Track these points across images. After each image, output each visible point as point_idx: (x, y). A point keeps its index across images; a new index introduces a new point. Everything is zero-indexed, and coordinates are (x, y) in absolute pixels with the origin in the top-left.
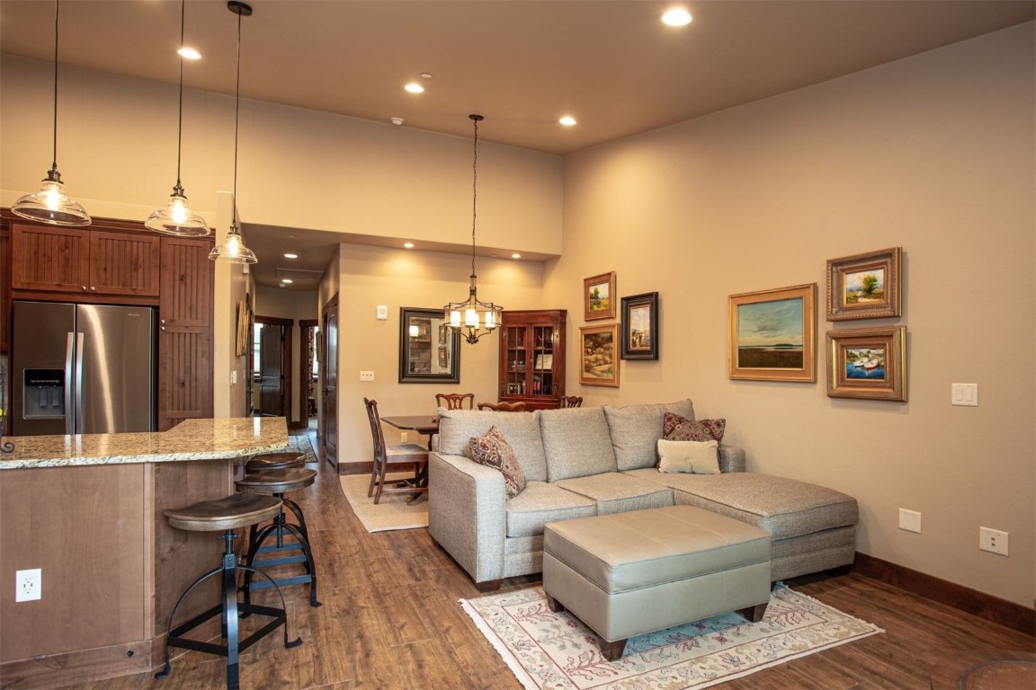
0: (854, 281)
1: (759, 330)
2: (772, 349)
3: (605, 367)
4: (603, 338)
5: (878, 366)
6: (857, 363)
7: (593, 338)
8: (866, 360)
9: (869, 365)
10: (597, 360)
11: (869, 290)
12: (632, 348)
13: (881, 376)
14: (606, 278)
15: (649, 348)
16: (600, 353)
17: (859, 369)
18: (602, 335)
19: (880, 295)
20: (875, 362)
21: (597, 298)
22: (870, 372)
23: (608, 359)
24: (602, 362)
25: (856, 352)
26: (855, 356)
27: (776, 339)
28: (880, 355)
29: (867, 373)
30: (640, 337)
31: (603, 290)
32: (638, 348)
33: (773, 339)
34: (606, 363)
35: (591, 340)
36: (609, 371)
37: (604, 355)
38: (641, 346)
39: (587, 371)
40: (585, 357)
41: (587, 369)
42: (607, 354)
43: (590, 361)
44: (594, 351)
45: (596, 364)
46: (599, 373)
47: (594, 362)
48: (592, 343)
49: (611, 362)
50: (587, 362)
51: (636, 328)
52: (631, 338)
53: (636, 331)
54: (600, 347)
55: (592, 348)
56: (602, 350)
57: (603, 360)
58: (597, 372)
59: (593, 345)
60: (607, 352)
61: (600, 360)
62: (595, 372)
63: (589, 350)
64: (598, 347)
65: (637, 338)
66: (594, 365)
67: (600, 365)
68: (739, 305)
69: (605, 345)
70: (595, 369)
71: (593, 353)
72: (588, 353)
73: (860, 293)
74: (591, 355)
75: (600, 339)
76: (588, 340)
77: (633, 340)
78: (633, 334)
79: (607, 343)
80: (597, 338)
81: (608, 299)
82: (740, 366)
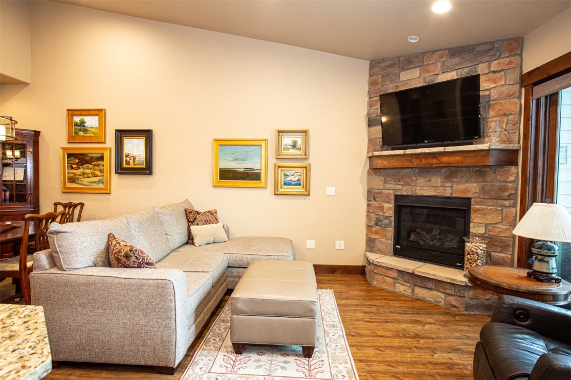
0: (287, 140)
1: (234, 160)
2: (242, 170)
3: (96, 179)
4: (91, 158)
5: (298, 180)
6: (289, 178)
7: (81, 157)
8: (293, 177)
9: (293, 180)
10: (84, 173)
11: (294, 146)
13: (300, 184)
14: (96, 112)
15: (144, 166)
16: (88, 168)
17: (289, 181)
18: (91, 155)
19: (300, 149)
20: (297, 178)
21: (84, 126)
22: (295, 183)
23: (99, 173)
24: (90, 175)
25: (288, 174)
26: (288, 175)
27: (244, 165)
28: (300, 175)
29: (293, 183)
30: (134, 159)
31: (91, 122)
32: (132, 166)
33: (242, 165)
34: (95, 176)
35: (77, 158)
36: (99, 182)
37: (93, 170)
38: (135, 165)
39: (72, 182)
40: (69, 171)
41: (72, 180)
42: (97, 170)
43: (75, 174)
44: (81, 167)
45: (82, 177)
46: (87, 184)
47: (80, 175)
48: (77, 161)
49: (101, 176)
50: (71, 175)
51: (130, 153)
52: (125, 159)
53: (130, 154)
54: (88, 164)
55: (77, 164)
56: (90, 166)
57: (91, 173)
58: (84, 183)
59: (79, 162)
60: (97, 168)
61: (88, 174)
62: (81, 182)
63: (74, 166)
64: (85, 164)
65: (131, 159)
66: (80, 177)
67: (88, 177)
68: (220, 145)
69: (95, 163)
70: (81, 181)
71: (79, 168)
72: (72, 168)
73: (290, 147)
74: (76, 169)
75: (88, 158)
76: (72, 158)
77: (126, 160)
78: (127, 156)
79: (98, 161)
80: (84, 157)
81: (96, 128)
82: (220, 179)
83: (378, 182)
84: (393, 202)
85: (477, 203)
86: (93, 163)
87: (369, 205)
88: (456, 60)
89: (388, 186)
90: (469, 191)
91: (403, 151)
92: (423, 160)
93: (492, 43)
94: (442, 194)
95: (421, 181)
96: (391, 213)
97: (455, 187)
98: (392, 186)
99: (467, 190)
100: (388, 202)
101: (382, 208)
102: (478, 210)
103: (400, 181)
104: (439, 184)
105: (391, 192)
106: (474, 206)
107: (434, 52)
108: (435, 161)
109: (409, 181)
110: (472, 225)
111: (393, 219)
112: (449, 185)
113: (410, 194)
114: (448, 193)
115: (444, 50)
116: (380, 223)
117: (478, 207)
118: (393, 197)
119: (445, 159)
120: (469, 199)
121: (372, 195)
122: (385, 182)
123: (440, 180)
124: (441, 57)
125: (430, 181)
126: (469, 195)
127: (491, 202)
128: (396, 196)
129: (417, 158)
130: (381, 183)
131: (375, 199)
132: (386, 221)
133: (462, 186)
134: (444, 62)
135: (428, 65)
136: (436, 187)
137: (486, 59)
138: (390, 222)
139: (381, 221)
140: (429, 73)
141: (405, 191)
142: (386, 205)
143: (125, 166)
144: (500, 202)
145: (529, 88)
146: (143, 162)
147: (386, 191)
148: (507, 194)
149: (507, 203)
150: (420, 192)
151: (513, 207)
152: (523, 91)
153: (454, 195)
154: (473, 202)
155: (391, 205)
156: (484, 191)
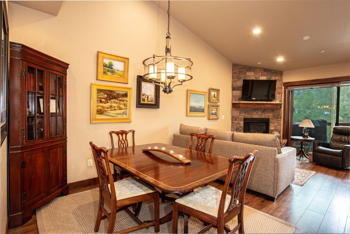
0: (213, 93)
1: (195, 102)
2: (198, 107)
3: (121, 111)
4: (118, 94)
6: (213, 112)
7: (109, 93)
10: (111, 107)
12: (142, 102)
13: (215, 114)
14: (122, 59)
15: (153, 103)
16: (115, 102)
18: (118, 92)
19: (216, 98)
20: (215, 111)
21: (112, 68)
23: (123, 107)
24: (116, 108)
25: (213, 109)
27: (199, 104)
29: (214, 114)
30: (148, 98)
31: (118, 66)
32: (146, 102)
34: (121, 109)
35: (105, 94)
36: (123, 113)
37: (119, 104)
38: (148, 102)
39: (100, 114)
40: (98, 104)
41: (100, 112)
42: (122, 104)
43: (103, 107)
44: (109, 101)
45: (110, 109)
46: (114, 115)
47: (108, 108)
48: (106, 96)
49: (125, 109)
50: (100, 108)
51: (145, 93)
52: (142, 97)
53: (145, 94)
54: (115, 99)
55: (106, 99)
56: (117, 101)
57: (118, 107)
58: (111, 114)
59: (107, 97)
60: (121, 102)
61: (115, 107)
62: (109, 114)
63: (103, 100)
64: (113, 99)
65: (146, 97)
66: (108, 110)
67: (115, 110)
68: (191, 93)
69: (120, 99)
70: (108, 112)
71: (108, 102)
72: (101, 102)
73: (213, 97)
74: (105, 103)
75: (115, 94)
76: (102, 93)
78: (143, 95)
79: (123, 97)
80: (112, 93)
81: (122, 71)
82: (190, 112)
83: (237, 113)
84: (243, 121)
85: (272, 120)
86: (119, 99)
87: (232, 123)
88: (266, 73)
89: (241, 115)
91: (252, 102)
92: (259, 106)
93: (276, 71)
94: (261, 117)
95: (254, 113)
96: (242, 125)
97: (265, 115)
98: (243, 115)
99: (269, 116)
100: (241, 121)
101: (239, 123)
102: (272, 122)
103: (246, 113)
104: (260, 114)
105: (243, 117)
106: (271, 121)
107: (259, 68)
108: (263, 106)
109: (250, 113)
110: (270, 127)
111: (243, 127)
112: (264, 114)
113: (250, 117)
114: (263, 117)
115: (263, 68)
116: (238, 129)
118: (243, 119)
119: (266, 106)
121: (234, 118)
122: (240, 113)
123: (260, 113)
124: (261, 70)
125: (257, 113)
126: (270, 117)
127: (275, 119)
129: (257, 105)
130: (239, 114)
131: (236, 120)
132: (241, 128)
133: (268, 115)
134: (262, 73)
135: (256, 72)
136: (259, 115)
137: (275, 75)
138: (242, 129)
139: (238, 128)
140: (257, 75)
141: (248, 116)
142: (241, 122)
144: (278, 119)
145: (286, 87)
146: (153, 100)
147: (240, 117)
148: (280, 117)
149: (279, 119)
150: (254, 117)
151: (281, 120)
152: (283, 88)
153: (265, 118)
154: (270, 119)
155: (243, 122)
156: (273, 116)
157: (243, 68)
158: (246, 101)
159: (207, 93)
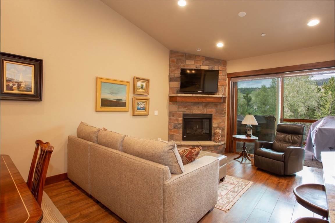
0: (139, 84)
1: (110, 93)
2: (115, 100)
5: (144, 107)
6: (140, 106)
8: (141, 105)
9: (142, 107)
11: (142, 88)
13: (144, 109)
17: (140, 108)
19: (144, 89)
20: (143, 106)
22: (142, 108)
25: (139, 103)
26: (139, 104)
27: (117, 97)
28: (144, 104)
29: (141, 109)
30: (19, 85)
32: (15, 91)
38: (20, 91)
51: (12, 78)
52: (6, 84)
53: (14, 79)
65: (14, 85)
68: (102, 82)
73: (140, 88)
77: (7, 86)
78: (9, 81)
82: (101, 106)
83: (175, 108)
84: (182, 117)
85: (215, 116)
87: (170, 119)
88: (208, 62)
89: (180, 110)
90: (212, 112)
91: (191, 95)
92: (199, 99)
93: (219, 60)
94: (203, 113)
95: (195, 108)
96: (181, 122)
97: (208, 110)
98: (182, 110)
99: (212, 111)
100: (180, 117)
101: (177, 120)
103: (186, 108)
104: (202, 109)
105: (182, 112)
106: (214, 117)
107: (200, 56)
108: (204, 100)
109: (190, 107)
110: (213, 124)
111: (182, 124)
112: (206, 109)
113: (190, 113)
114: (205, 112)
115: (204, 57)
116: (176, 127)
117: (215, 117)
118: (182, 115)
119: (208, 99)
120: (211, 115)
121: (171, 114)
122: (178, 108)
123: (202, 107)
124: (203, 59)
125: (198, 107)
126: (212, 113)
127: (218, 115)
128: (183, 114)
129: (197, 98)
130: (177, 109)
131: (173, 116)
132: (179, 126)
133: (210, 110)
134: (203, 61)
135: (197, 60)
136: (201, 111)
137: (218, 65)
138: (181, 126)
139: (177, 126)
140: (198, 64)
141: (188, 112)
142: (180, 119)
143: (5, 91)
144: (221, 115)
145: (230, 78)
146: (31, 88)
147: (179, 112)
148: (224, 112)
149: (223, 115)
150: (195, 112)
151: (225, 116)
152: (227, 79)
153: (207, 113)
154: (213, 115)
155: (182, 119)
156: (217, 111)
157: (182, 56)
158: (185, 94)
159: (129, 82)
